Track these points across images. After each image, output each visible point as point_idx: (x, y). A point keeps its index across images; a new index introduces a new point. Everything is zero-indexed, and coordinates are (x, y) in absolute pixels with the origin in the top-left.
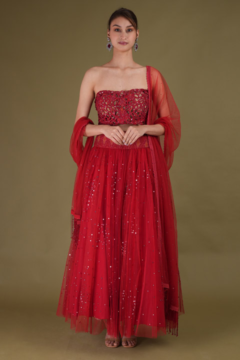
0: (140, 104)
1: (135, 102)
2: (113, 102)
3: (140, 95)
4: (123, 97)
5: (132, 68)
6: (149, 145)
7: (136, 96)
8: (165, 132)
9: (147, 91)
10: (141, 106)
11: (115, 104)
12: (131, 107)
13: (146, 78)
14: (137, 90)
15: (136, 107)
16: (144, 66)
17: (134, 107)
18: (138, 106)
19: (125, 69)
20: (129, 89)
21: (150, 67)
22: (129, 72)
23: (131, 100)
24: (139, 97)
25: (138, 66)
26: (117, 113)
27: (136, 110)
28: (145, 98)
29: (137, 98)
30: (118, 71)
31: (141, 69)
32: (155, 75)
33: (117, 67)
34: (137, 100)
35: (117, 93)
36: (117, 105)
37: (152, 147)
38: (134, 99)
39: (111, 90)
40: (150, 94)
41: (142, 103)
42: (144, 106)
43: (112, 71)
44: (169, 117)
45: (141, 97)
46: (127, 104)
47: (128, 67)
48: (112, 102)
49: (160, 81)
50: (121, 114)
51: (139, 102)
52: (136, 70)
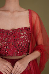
0: (25, 40)
1: (21, 39)
2: (5, 39)
3: (25, 33)
4: (12, 35)
5: (19, 11)
6: (30, 67)
7: (22, 34)
8: (41, 55)
9: (29, 28)
10: (25, 41)
11: (6, 40)
12: (18, 42)
13: (28, 18)
14: (22, 28)
15: (22, 43)
16: (27, 10)
17: (20, 42)
18: (23, 42)
19: (14, 12)
20: (17, 28)
21: (31, 10)
22: (17, 14)
23: (18, 37)
24: (24, 35)
25: (23, 9)
26: (8, 47)
27: (22, 45)
28: (28, 35)
29: (22, 35)
30: (9, 14)
31: (25, 12)
32: (35, 16)
33: (8, 11)
34: (22, 37)
35: (7, 31)
36: (7, 41)
37: (33, 69)
38: (20, 37)
39: (3, 29)
40: (31, 31)
41: (27, 39)
42: (28, 41)
43: (5, 13)
44: (43, 45)
45: (25, 35)
46: (15, 40)
47: (16, 11)
48: (3, 39)
49: (38, 21)
50: (10, 48)
51: (24, 38)
52: (22, 12)
